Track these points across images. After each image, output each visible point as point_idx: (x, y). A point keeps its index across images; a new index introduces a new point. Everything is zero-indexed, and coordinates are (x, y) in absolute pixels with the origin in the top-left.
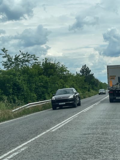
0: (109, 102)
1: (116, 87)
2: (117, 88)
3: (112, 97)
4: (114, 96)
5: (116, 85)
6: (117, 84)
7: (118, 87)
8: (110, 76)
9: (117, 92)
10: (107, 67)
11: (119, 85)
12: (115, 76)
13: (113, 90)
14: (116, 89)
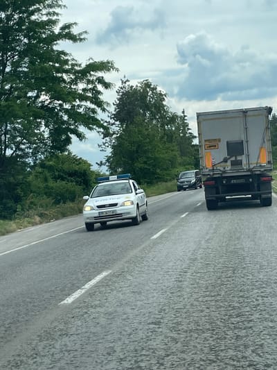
0: (207, 209)
1: (222, 169)
2: (224, 172)
3: (214, 196)
4: (218, 193)
5: (222, 164)
6: (225, 161)
7: (226, 169)
8: (205, 141)
9: (224, 182)
10: (198, 117)
11: (229, 163)
12: (219, 140)
13: (215, 176)
14: (221, 174)
